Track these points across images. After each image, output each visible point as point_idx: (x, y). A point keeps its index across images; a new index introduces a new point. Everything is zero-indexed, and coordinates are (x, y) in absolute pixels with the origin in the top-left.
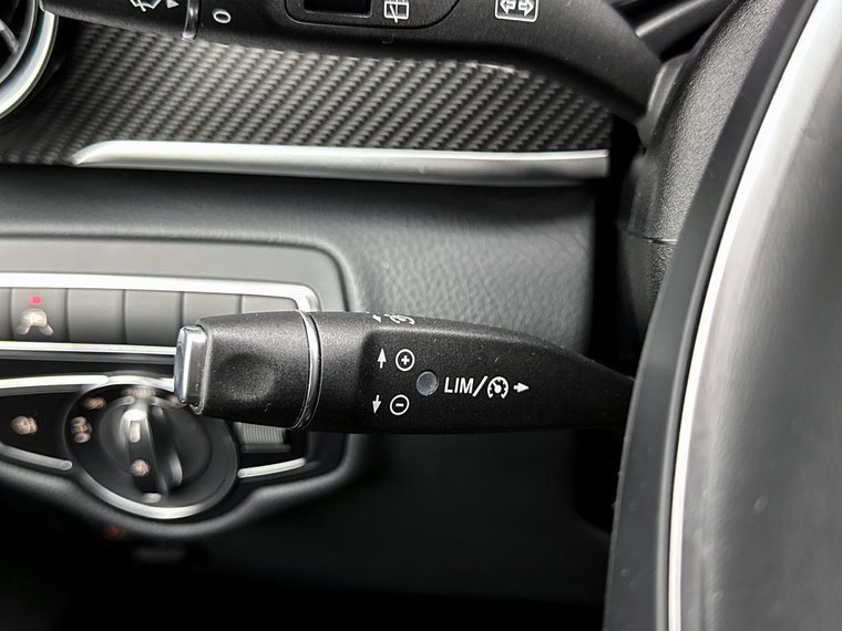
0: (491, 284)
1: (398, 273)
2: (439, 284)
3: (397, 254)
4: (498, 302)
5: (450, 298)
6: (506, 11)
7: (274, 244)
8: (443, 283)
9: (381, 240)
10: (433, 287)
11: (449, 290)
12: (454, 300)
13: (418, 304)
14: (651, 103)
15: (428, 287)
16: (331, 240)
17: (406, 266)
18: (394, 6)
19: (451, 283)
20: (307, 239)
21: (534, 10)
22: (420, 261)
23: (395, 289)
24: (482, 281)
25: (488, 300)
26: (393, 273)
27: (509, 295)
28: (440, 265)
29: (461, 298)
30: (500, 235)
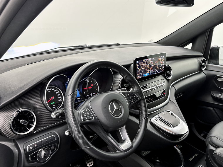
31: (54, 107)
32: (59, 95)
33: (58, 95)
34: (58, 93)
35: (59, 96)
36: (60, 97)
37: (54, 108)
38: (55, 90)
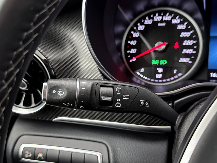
0: (143, 156)
1: (121, 151)
2: (131, 155)
3: (121, 146)
4: (144, 160)
5: (133, 158)
6: (142, 104)
7: (94, 141)
8: (132, 154)
9: (118, 142)
10: (129, 155)
11: (133, 156)
12: (134, 159)
13: (126, 159)
14: (176, 123)
15: (128, 155)
16: (107, 141)
17: (123, 149)
18: (118, 104)
19: (133, 155)
20: (101, 141)
21: (148, 104)
22: (126, 148)
23: (120, 155)
24: (141, 155)
25: (142, 160)
26: (120, 151)
27: (147, 159)
28: (131, 150)
29: (136, 159)
30: (146, 143)
31: (159, 76)
32: (190, 43)
33: (186, 43)
34: (187, 34)
35: (188, 47)
36: (190, 51)
37: (158, 79)
38: (182, 23)
